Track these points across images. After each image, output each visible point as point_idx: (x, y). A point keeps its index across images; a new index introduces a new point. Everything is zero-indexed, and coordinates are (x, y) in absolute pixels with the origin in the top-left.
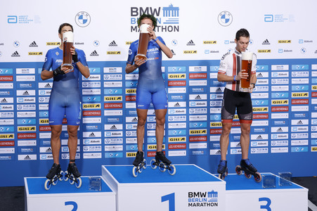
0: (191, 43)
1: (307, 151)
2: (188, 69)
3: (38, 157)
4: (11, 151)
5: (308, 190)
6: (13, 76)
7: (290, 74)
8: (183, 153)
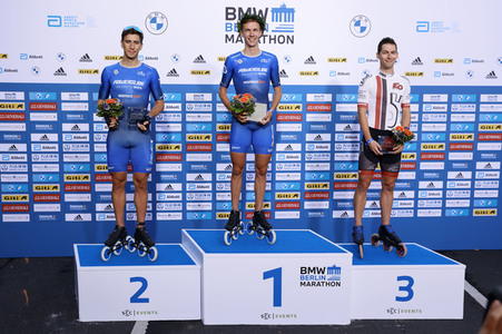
0: (311, 60)
1: (467, 214)
2: (305, 98)
3: (94, 217)
4: (56, 208)
5: (465, 266)
6: (58, 102)
7: (449, 108)
8: (295, 215)
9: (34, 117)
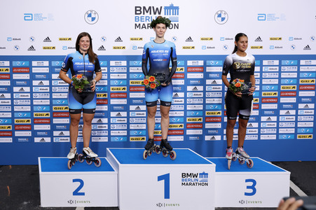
0: (190, 39)
1: (293, 138)
2: (186, 63)
4: (29, 134)
5: (290, 173)
7: (280, 69)
8: (181, 138)
9: (15, 76)
